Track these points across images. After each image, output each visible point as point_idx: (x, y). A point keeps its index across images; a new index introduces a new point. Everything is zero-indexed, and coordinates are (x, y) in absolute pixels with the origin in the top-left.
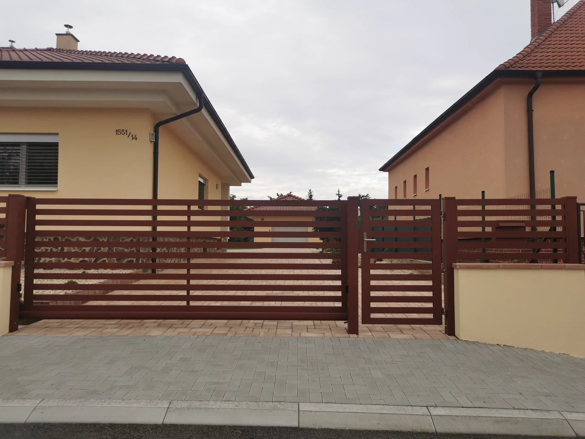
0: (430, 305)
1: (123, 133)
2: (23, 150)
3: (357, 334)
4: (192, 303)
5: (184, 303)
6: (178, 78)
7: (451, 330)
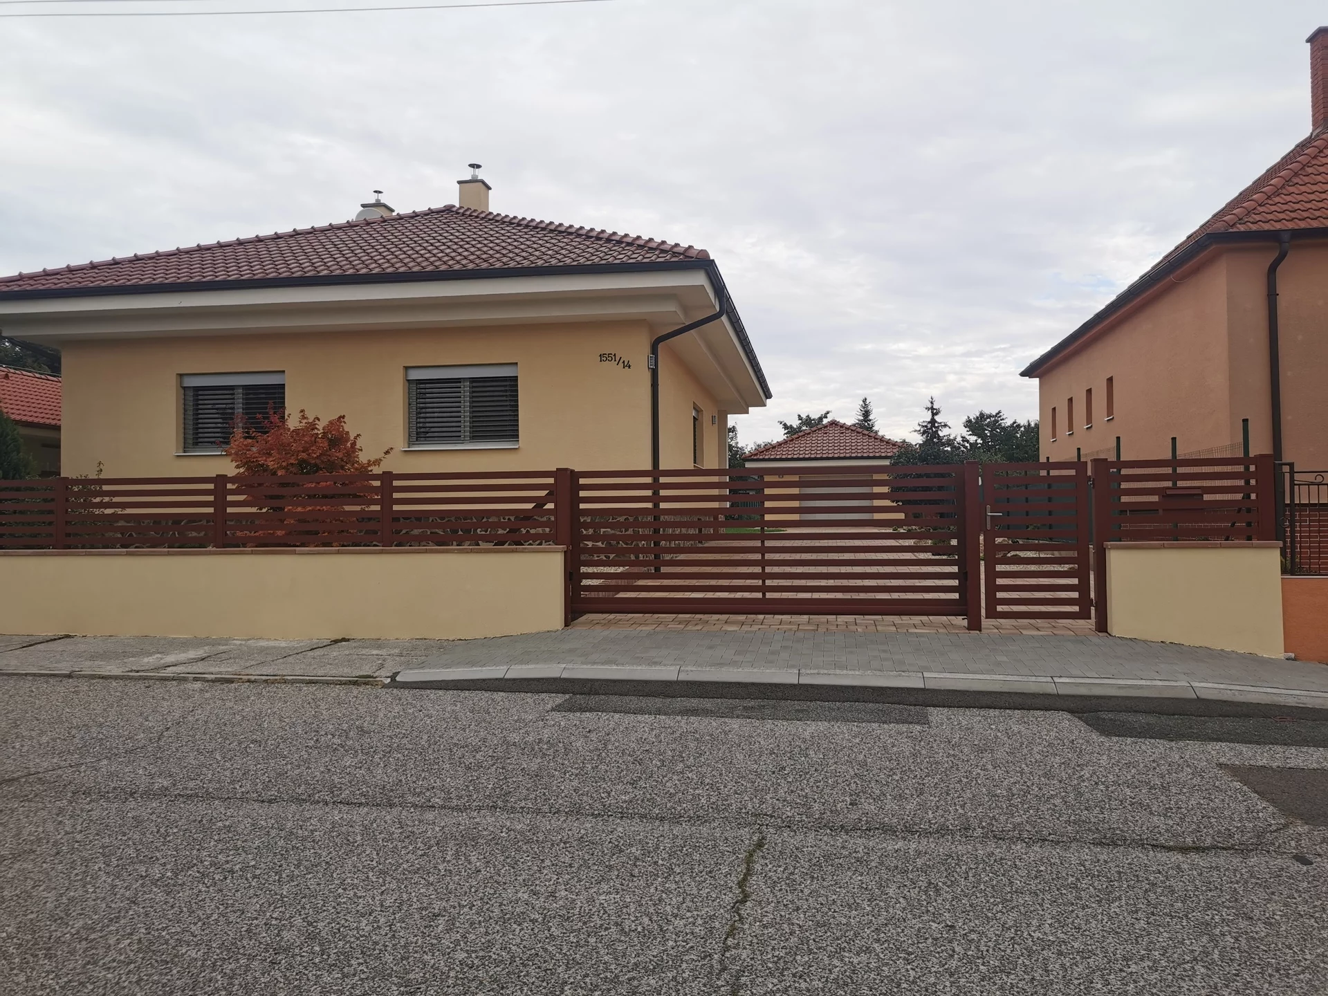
0: (1075, 595)
1: (610, 359)
2: (466, 388)
3: (980, 631)
4: (768, 595)
5: (759, 595)
6: (699, 279)
7: (1102, 626)
